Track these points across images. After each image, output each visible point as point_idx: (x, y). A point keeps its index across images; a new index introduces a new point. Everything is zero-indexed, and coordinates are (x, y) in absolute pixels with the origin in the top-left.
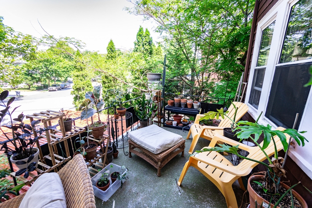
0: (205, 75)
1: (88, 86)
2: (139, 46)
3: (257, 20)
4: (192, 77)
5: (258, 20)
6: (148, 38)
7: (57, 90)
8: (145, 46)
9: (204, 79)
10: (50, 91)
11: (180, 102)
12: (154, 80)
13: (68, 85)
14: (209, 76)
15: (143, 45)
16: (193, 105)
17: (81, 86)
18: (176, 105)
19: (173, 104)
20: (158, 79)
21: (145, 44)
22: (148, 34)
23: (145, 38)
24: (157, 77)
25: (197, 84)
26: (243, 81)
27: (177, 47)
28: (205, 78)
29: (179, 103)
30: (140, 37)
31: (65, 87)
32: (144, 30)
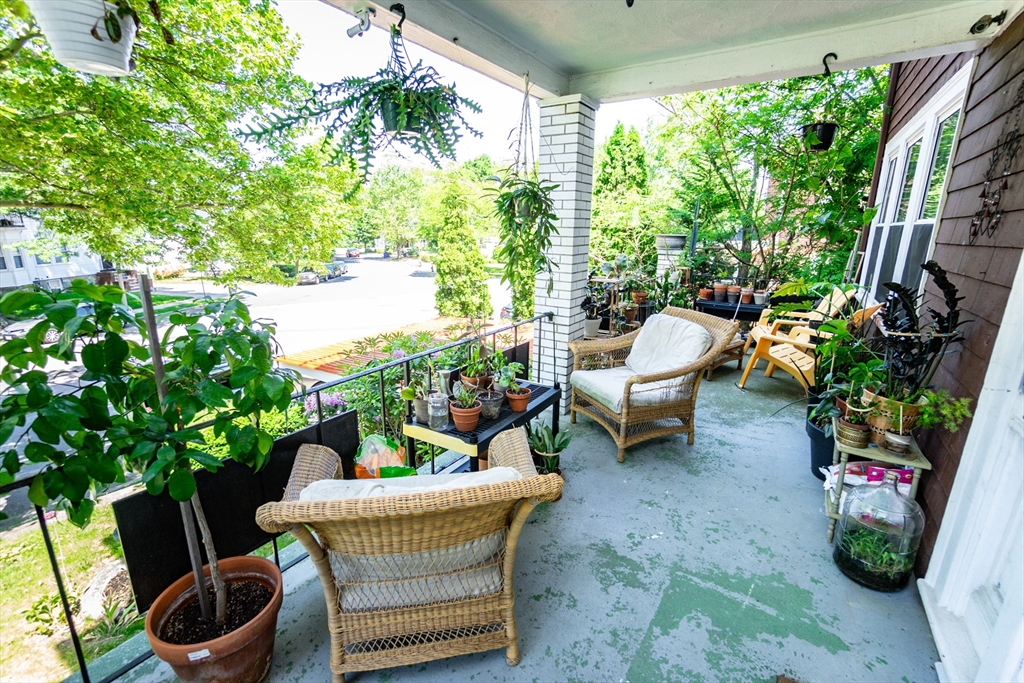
0: (781, 238)
1: (476, 265)
2: (614, 168)
3: (887, 135)
4: (744, 243)
5: (890, 136)
6: (635, 147)
7: (318, 281)
8: (628, 168)
9: (776, 247)
10: (300, 284)
11: (727, 291)
12: (674, 247)
13: (342, 269)
14: (791, 239)
15: (624, 167)
16: (753, 297)
17: (462, 264)
18: (716, 298)
19: (711, 296)
20: (682, 247)
21: (629, 164)
22: (635, 138)
23: (628, 149)
24: (678, 242)
25: (759, 258)
26: (858, 250)
27: (707, 168)
28: (780, 244)
29: (724, 294)
30: (617, 148)
31: (337, 273)
32: (626, 131)
